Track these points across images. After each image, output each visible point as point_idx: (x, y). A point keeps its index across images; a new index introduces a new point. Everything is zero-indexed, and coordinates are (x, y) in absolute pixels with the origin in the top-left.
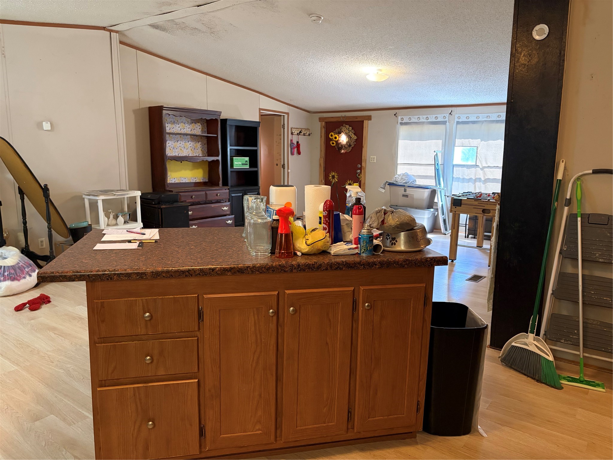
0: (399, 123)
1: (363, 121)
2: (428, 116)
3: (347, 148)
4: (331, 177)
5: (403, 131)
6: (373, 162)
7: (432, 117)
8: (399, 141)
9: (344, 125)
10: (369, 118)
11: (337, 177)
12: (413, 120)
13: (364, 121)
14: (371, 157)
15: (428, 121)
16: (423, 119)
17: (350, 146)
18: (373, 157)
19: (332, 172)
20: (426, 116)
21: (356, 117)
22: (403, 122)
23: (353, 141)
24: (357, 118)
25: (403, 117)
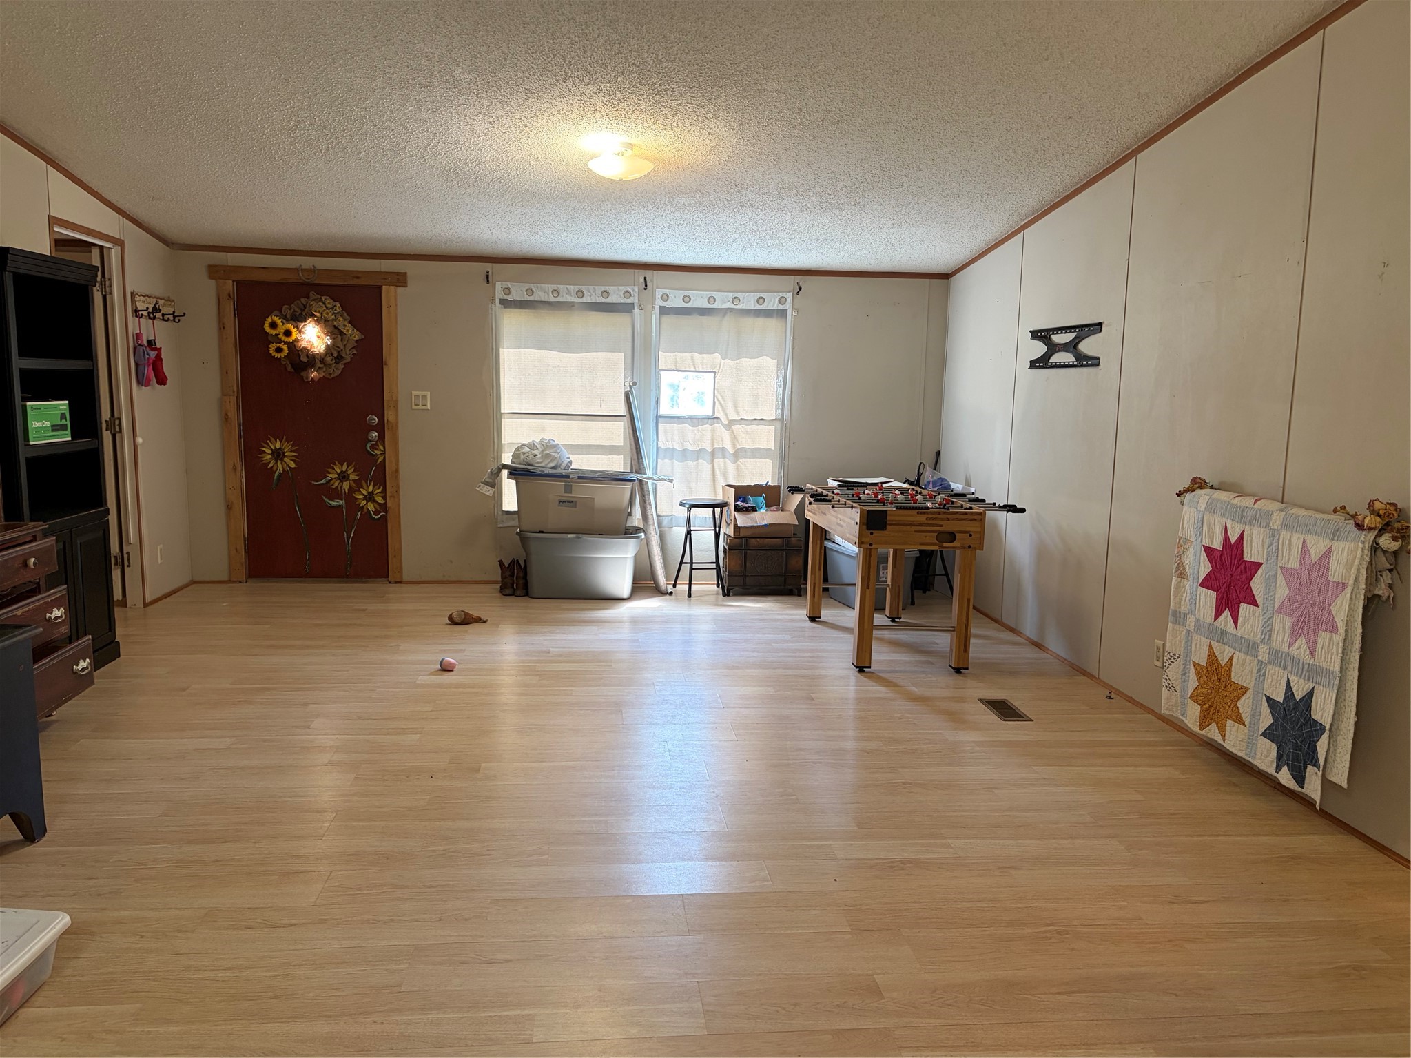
0: (497, 301)
1: (380, 288)
2: (583, 288)
3: (330, 365)
4: (270, 456)
5: (511, 324)
6: (420, 407)
7: (595, 291)
8: (501, 350)
9: (313, 295)
10: (400, 279)
11: (294, 454)
12: (539, 295)
13: (384, 288)
14: (414, 393)
15: (584, 300)
16: (567, 294)
17: (339, 358)
18: (421, 393)
19: (273, 439)
20: (577, 288)
21: (356, 275)
22: (510, 298)
23: (351, 344)
24: (358, 278)
25: (510, 286)
